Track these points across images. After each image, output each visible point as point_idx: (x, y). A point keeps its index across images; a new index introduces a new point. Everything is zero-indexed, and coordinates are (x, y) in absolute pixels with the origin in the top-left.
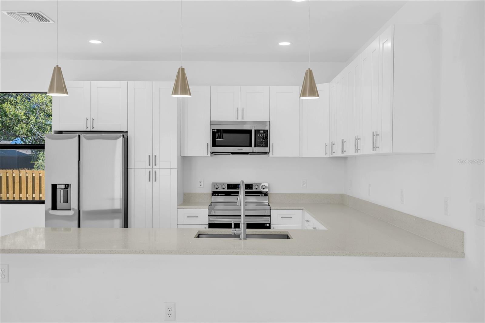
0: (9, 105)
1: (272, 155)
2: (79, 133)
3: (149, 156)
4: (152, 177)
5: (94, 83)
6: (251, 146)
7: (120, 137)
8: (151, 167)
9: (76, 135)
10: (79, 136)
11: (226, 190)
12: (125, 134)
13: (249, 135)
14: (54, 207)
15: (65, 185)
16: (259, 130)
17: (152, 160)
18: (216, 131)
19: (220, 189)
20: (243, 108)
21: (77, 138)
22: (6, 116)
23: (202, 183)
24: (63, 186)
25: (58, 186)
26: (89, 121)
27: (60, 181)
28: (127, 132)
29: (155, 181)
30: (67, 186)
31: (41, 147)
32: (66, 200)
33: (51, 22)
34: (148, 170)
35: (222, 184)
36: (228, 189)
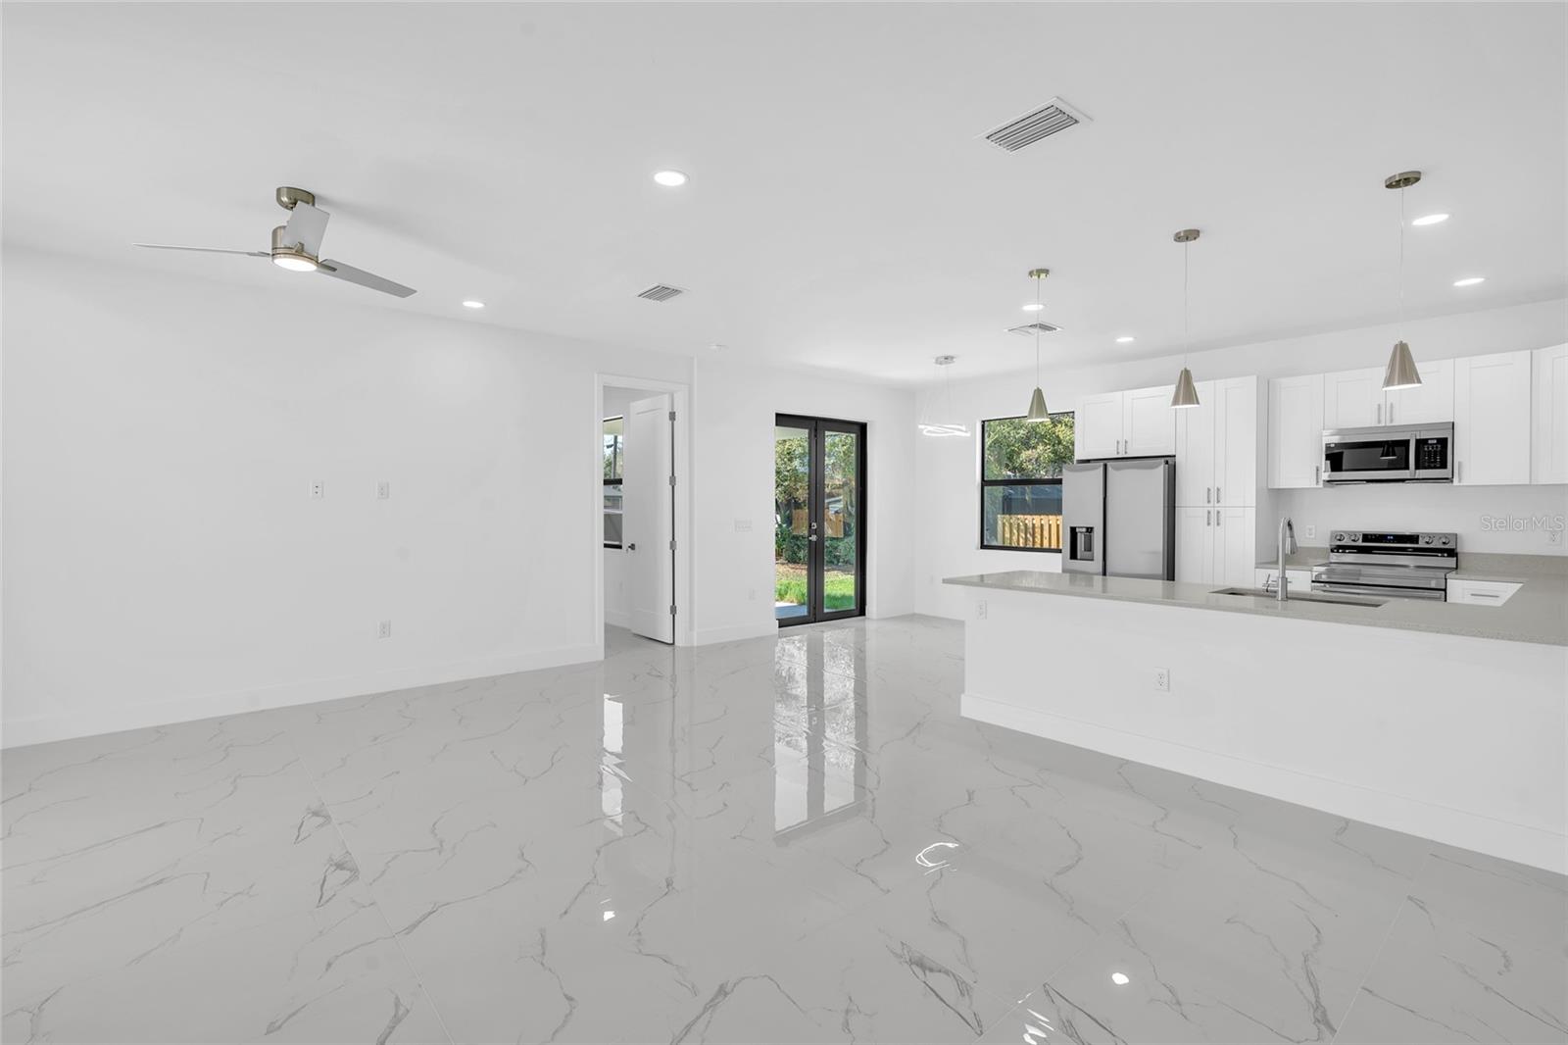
0: (1064, 427)
1: (1460, 481)
2: (1105, 462)
3: (1209, 490)
4: (1214, 519)
5: (1126, 392)
6: (1407, 467)
7: (1160, 464)
8: (1212, 504)
9: (1102, 464)
10: (1105, 466)
11: (1360, 543)
12: (1169, 460)
13: (1404, 448)
14: (1074, 555)
15: (1087, 528)
16: (1427, 440)
17: (1214, 495)
18: (1333, 445)
19: (1346, 542)
20: (1392, 405)
21: (1102, 469)
22: (1060, 443)
23: (1314, 531)
24: (1084, 530)
25: (1077, 530)
26: (1121, 443)
27: (1081, 523)
28: (1174, 456)
29: (1218, 524)
30: (1090, 530)
31: (1060, 482)
32: (1089, 547)
33: (1059, 329)
34: (1206, 510)
35: (1350, 534)
36: (1363, 541)
